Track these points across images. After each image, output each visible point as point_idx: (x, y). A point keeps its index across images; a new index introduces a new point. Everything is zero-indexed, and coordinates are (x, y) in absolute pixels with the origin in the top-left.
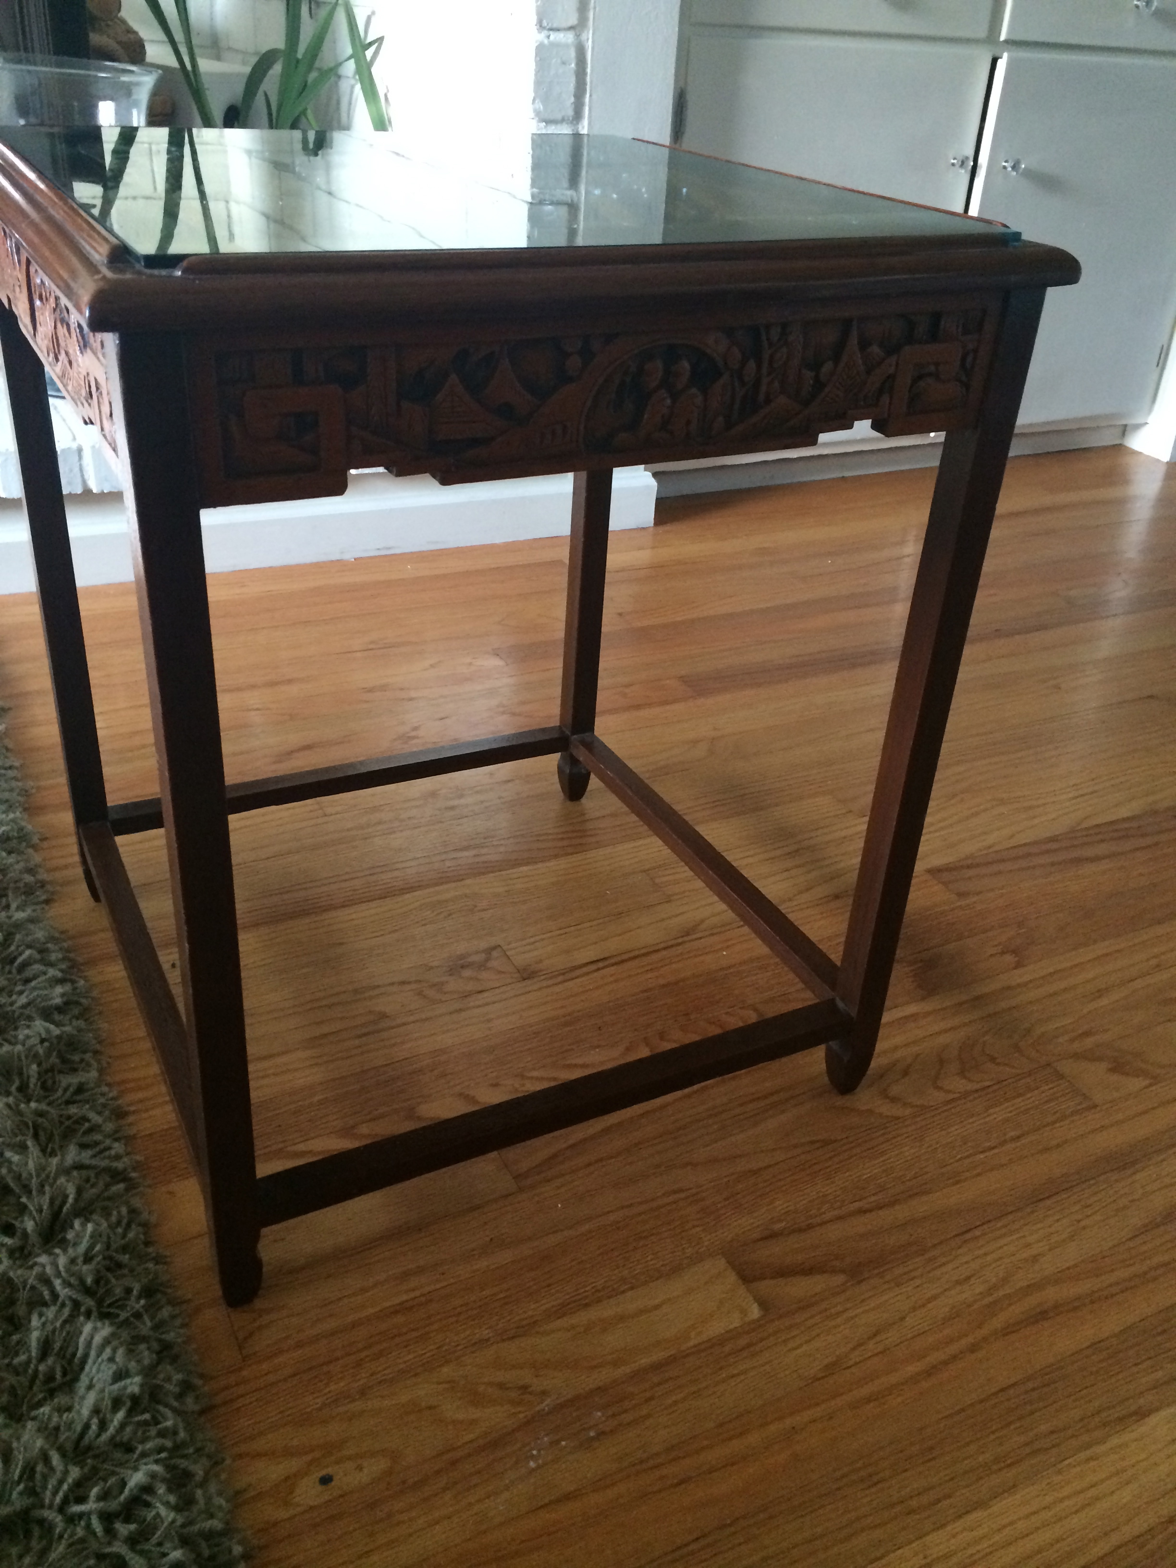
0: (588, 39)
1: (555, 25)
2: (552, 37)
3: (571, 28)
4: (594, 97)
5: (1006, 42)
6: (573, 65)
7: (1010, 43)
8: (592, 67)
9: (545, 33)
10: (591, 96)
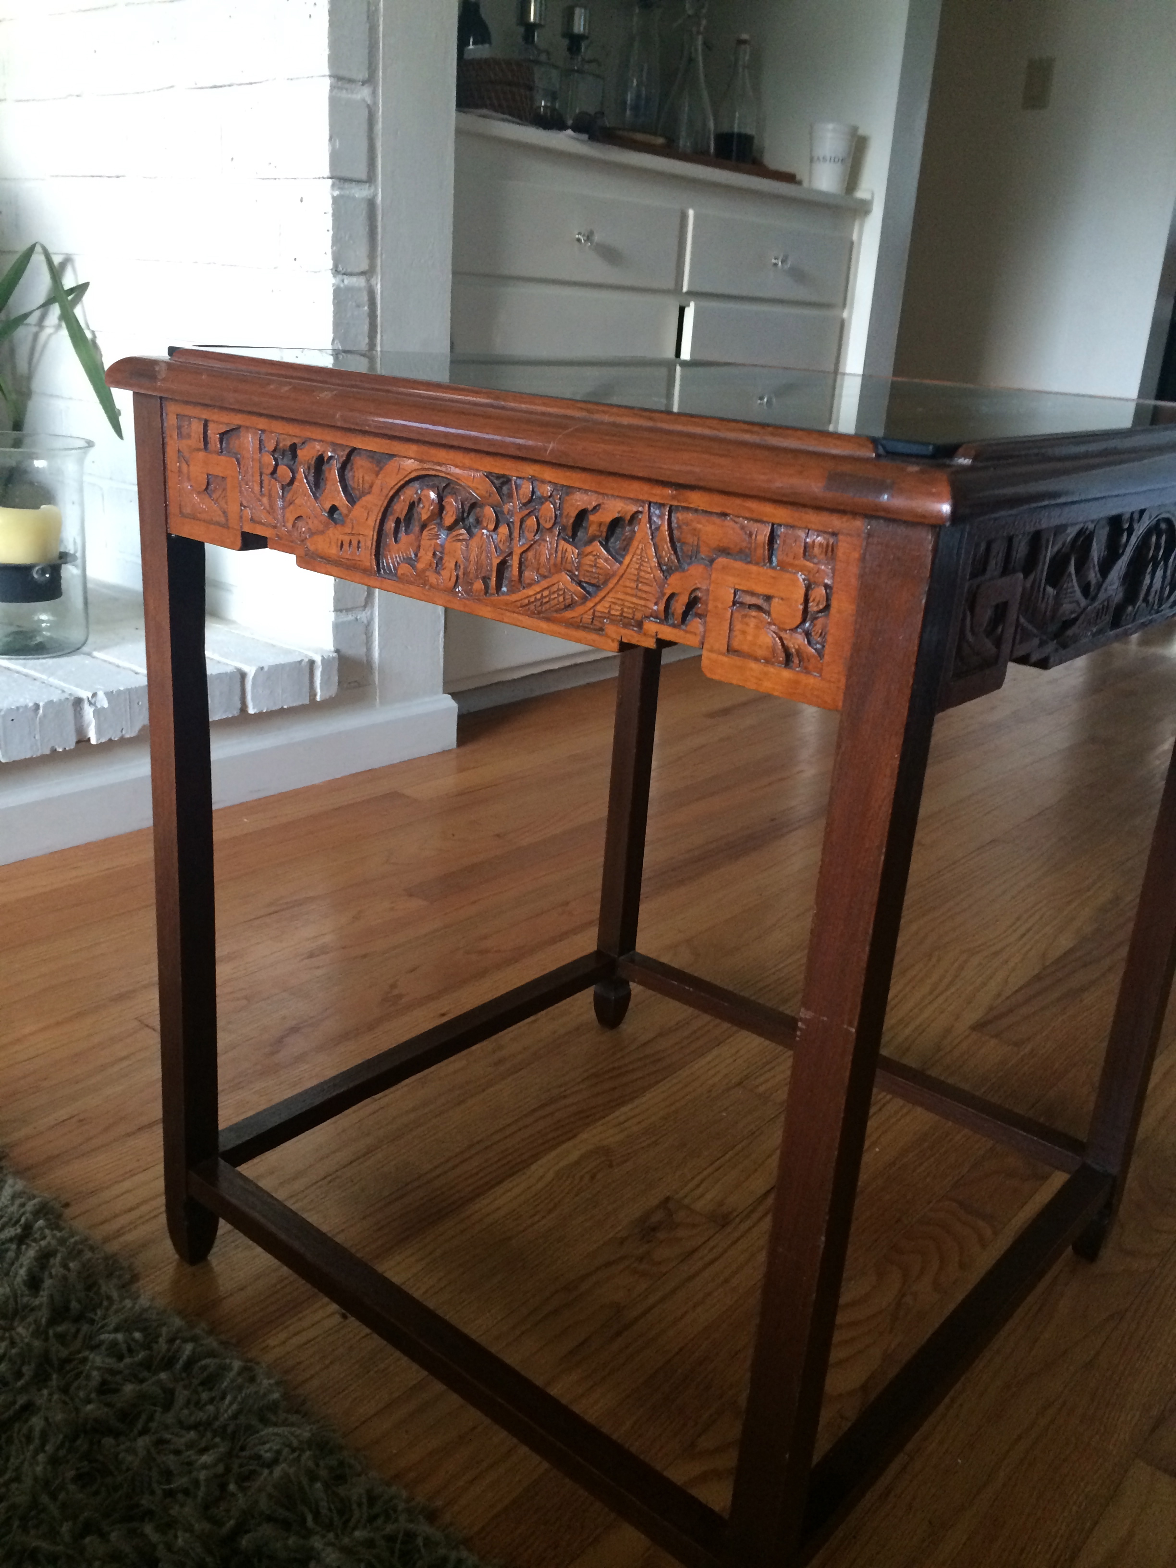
0: (377, 284)
1: (349, 270)
2: (346, 282)
3: (363, 273)
4: (385, 337)
5: (689, 293)
6: (366, 308)
7: (693, 294)
8: (382, 309)
9: (340, 277)
10: (382, 337)
